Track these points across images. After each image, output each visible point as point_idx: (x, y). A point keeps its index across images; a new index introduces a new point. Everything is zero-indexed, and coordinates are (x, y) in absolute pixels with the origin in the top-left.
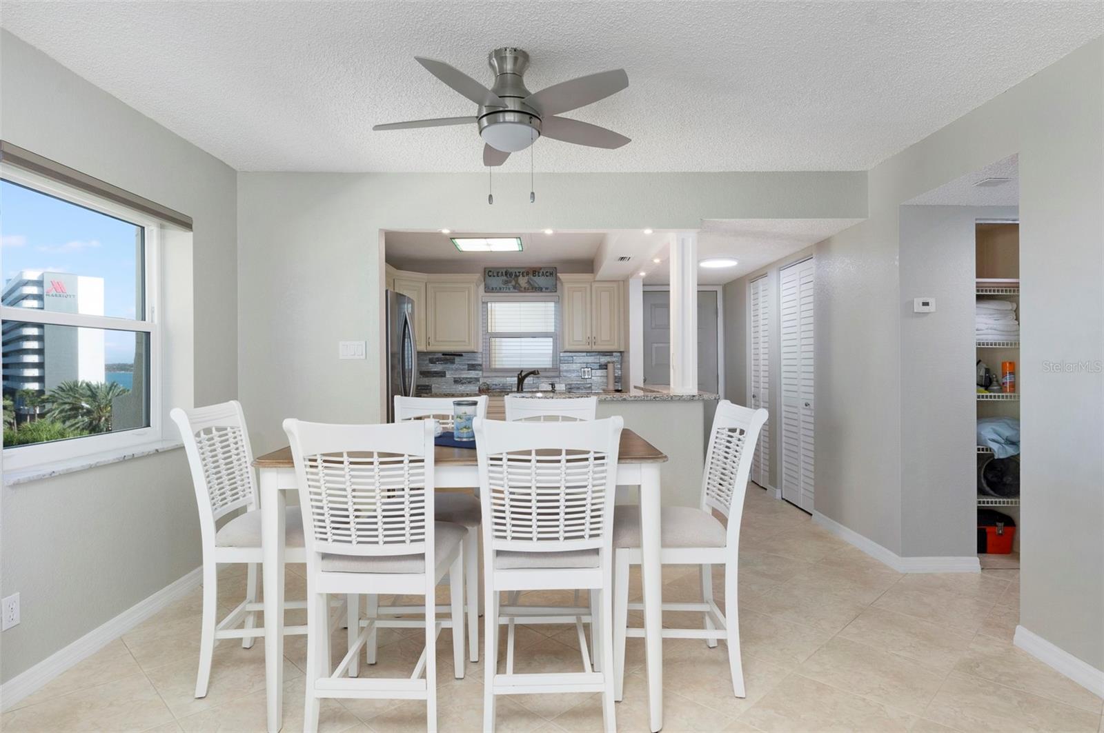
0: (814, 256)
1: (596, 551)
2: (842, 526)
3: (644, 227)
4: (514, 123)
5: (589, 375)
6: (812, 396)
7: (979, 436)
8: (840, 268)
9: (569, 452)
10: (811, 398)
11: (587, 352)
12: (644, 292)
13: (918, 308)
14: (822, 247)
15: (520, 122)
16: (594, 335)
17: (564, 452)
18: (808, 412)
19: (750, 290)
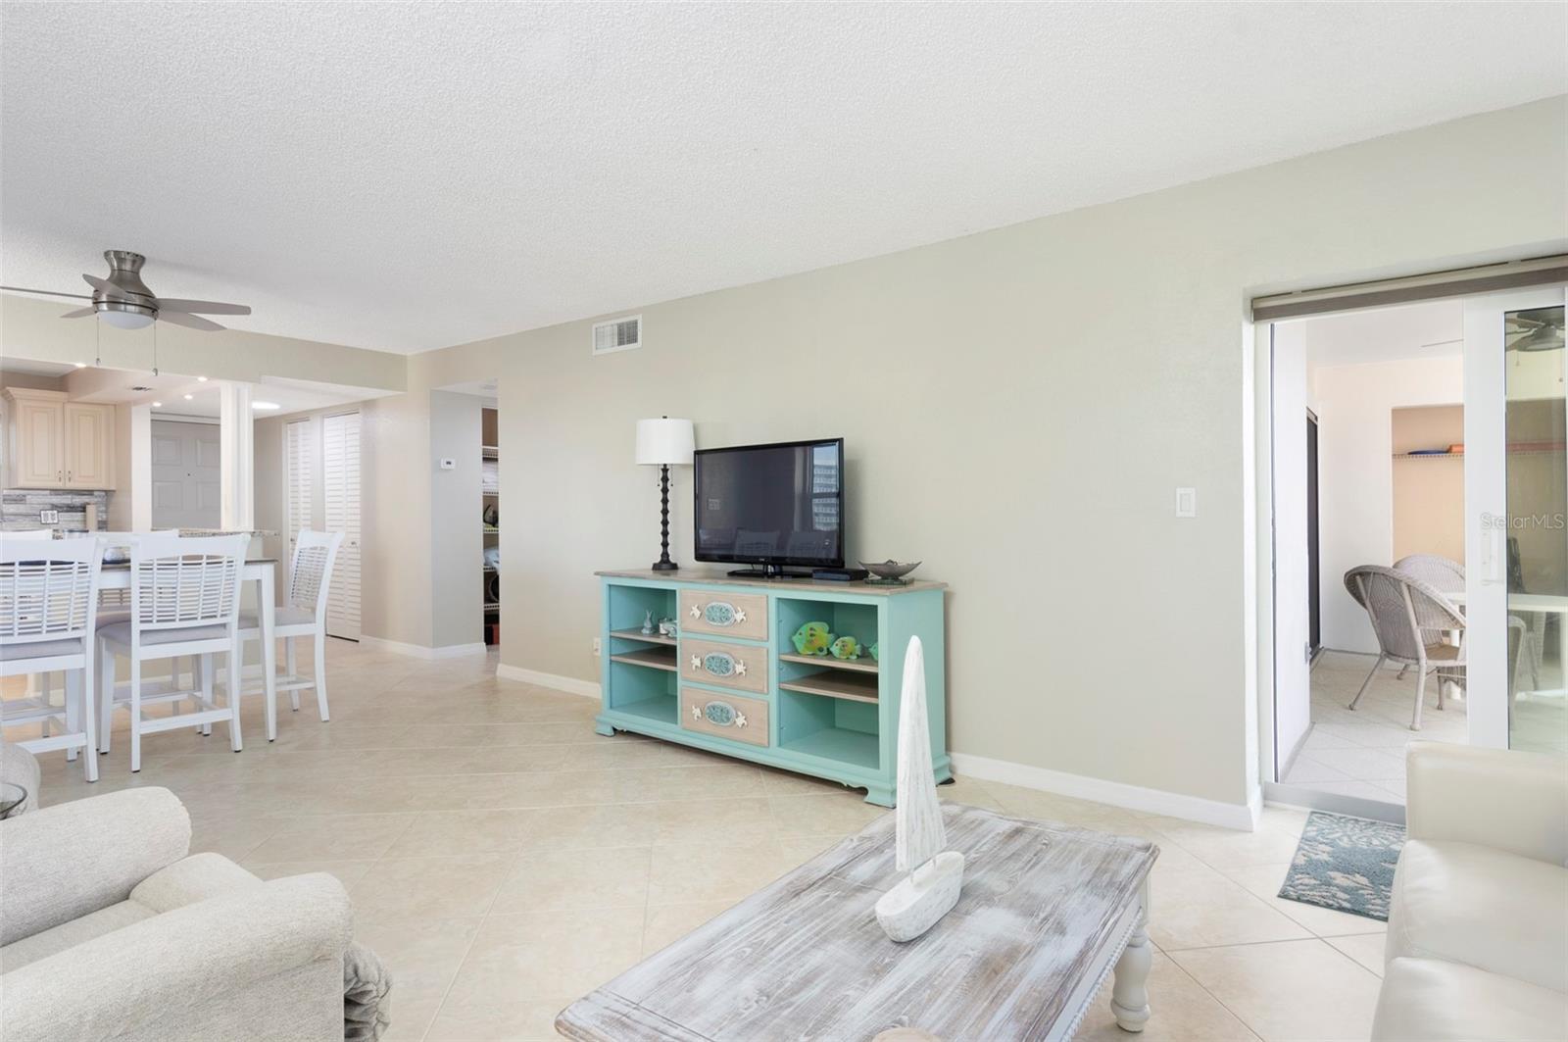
0: (360, 411)
1: (224, 625)
2: (383, 640)
3: (200, 374)
4: (135, 313)
5: (53, 519)
6: (358, 536)
7: (486, 559)
8: (385, 424)
9: (208, 557)
10: (357, 538)
11: (51, 490)
12: (152, 420)
13: (444, 465)
14: (368, 405)
15: (141, 313)
16: (68, 469)
17: (205, 557)
18: (355, 550)
19: (288, 430)
